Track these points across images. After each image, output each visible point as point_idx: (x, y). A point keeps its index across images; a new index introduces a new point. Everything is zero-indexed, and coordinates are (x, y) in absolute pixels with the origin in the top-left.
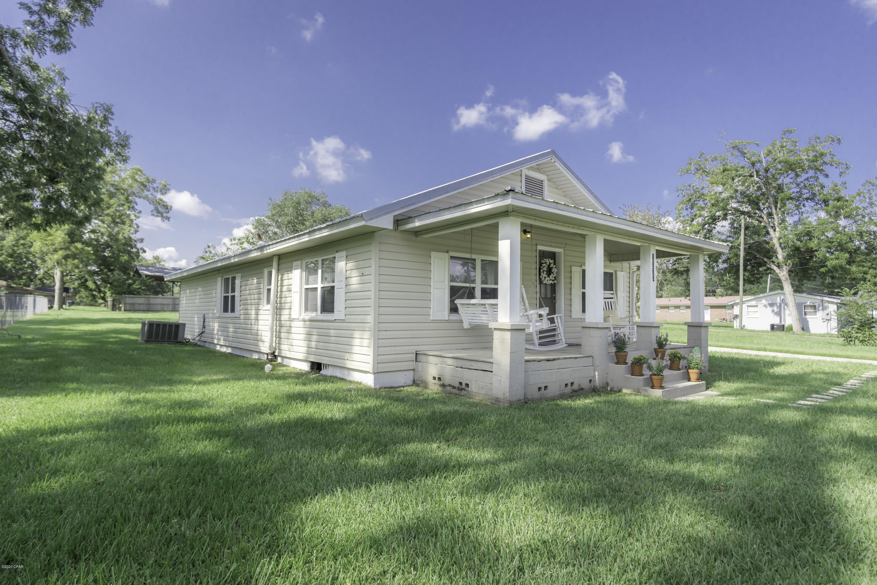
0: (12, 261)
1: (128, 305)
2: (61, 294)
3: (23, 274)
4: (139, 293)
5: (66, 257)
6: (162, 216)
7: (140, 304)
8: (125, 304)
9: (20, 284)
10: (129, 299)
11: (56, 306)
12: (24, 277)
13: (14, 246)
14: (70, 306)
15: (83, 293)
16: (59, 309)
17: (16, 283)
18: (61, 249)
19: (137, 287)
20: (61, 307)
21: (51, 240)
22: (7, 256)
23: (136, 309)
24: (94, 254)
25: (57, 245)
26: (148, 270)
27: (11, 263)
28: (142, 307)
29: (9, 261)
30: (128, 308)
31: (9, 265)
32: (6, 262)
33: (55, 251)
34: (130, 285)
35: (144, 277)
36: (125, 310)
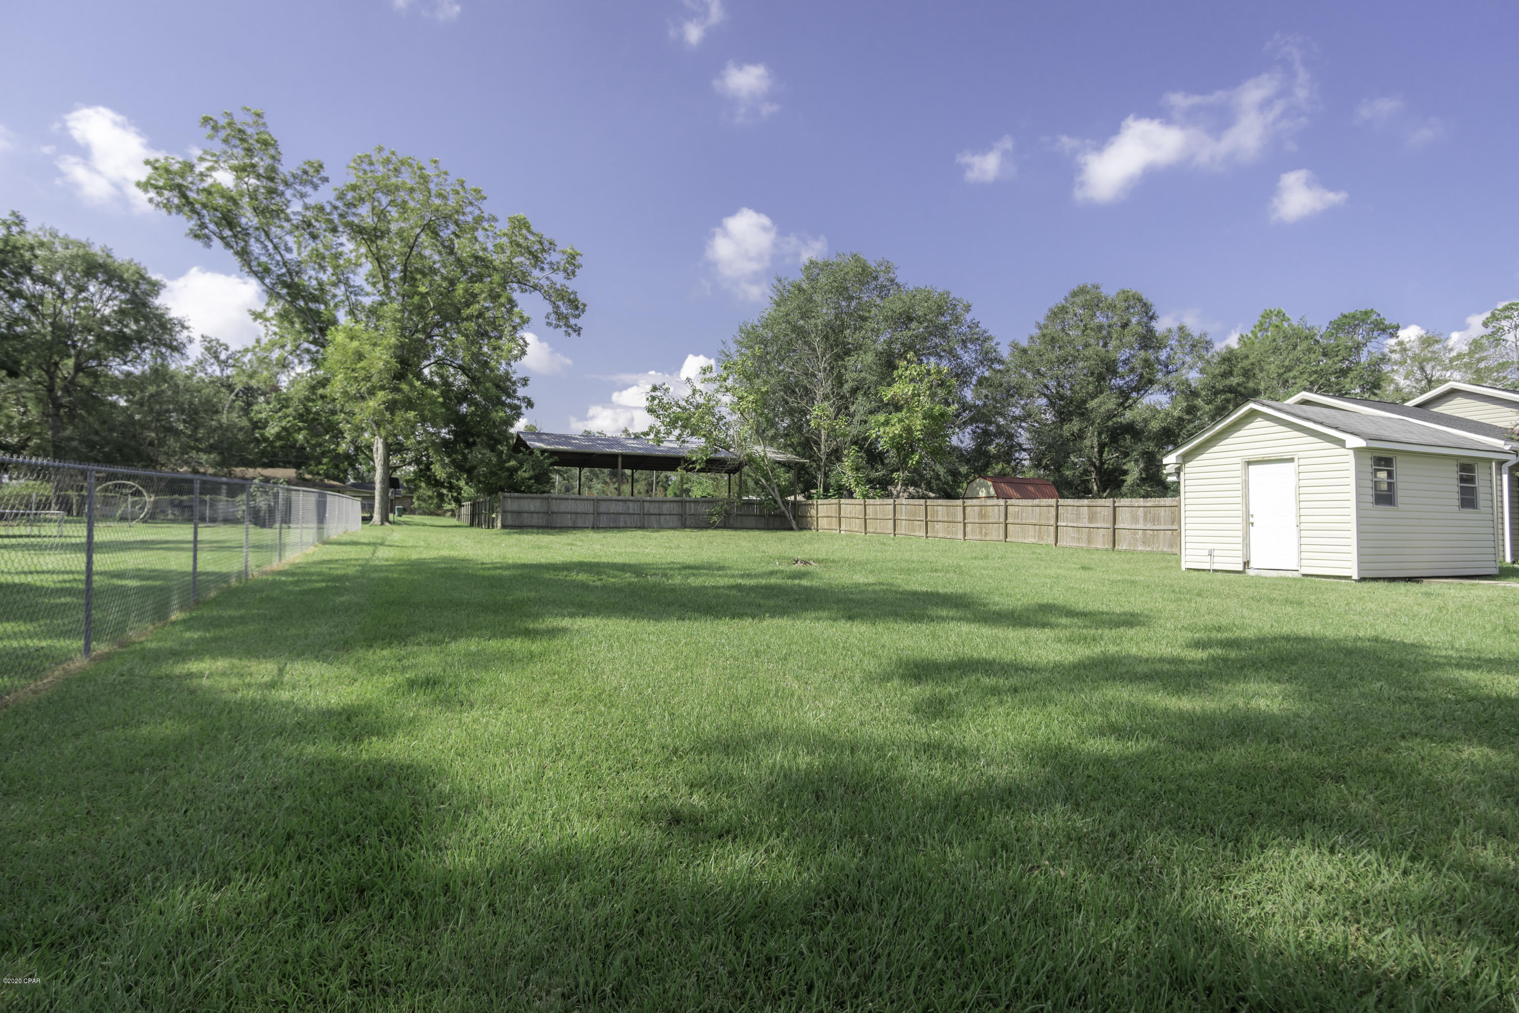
0: (304, 428)
1: (509, 515)
2: (384, 493)
3: (323, 454)
4: (529, 489)
5: (392, 406)
6: (568, 326)
7: (532, 513)
8: (504, 512)
9: (318, 474)
10: (513, 502)
11: (377, 517)
12: (325, 460)
13: (308, 399)
14: (400, 515)
15: (425, 490)
16: (382, 524)
17: (310, 473)
18: (382, 388)
19: (526, 475)
20: (385, 519)
21: (364, 368)
22: (295, 418)
23: (525, 523)
24: (443, 405)
25: (374, 379)
26: (542, 441)
27: (304, 432)
28: (535, 520)
29: (300, 429)
30: (509, 522)
31: (301, 437)
32: (295, 431)
33: (372, 392)
34: (513, 471)
35: (538, 453)
36: (504, 526)
